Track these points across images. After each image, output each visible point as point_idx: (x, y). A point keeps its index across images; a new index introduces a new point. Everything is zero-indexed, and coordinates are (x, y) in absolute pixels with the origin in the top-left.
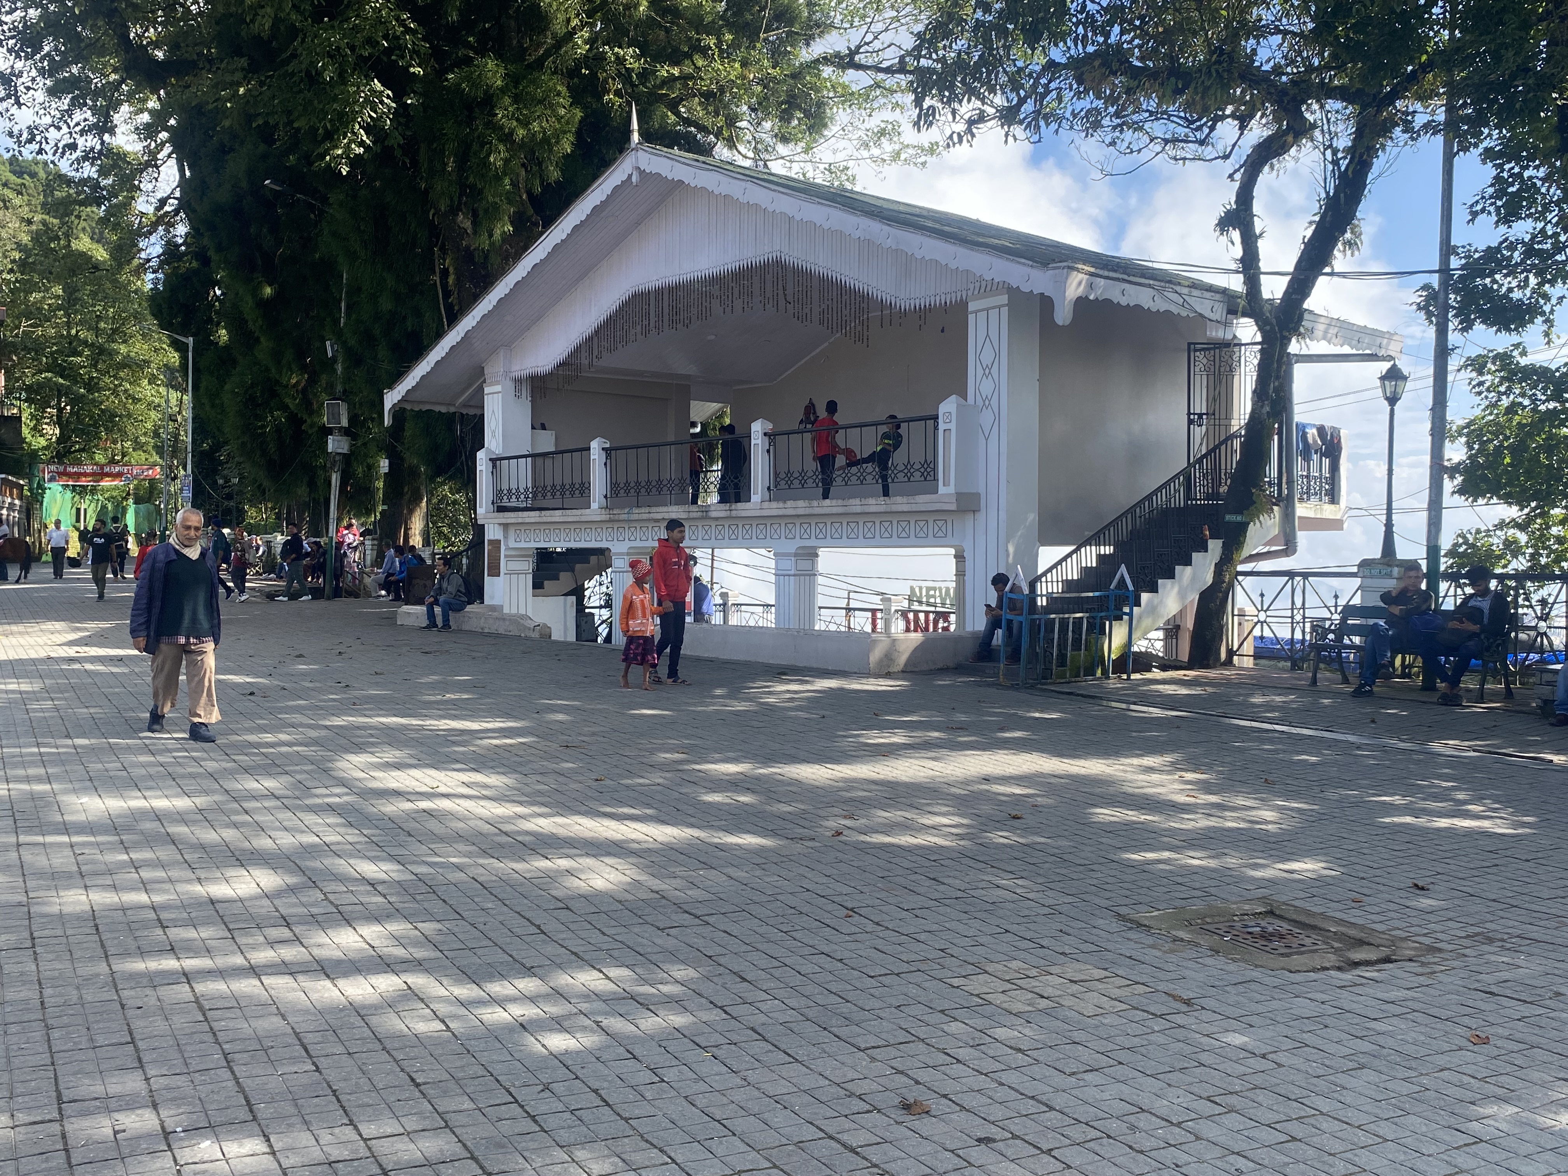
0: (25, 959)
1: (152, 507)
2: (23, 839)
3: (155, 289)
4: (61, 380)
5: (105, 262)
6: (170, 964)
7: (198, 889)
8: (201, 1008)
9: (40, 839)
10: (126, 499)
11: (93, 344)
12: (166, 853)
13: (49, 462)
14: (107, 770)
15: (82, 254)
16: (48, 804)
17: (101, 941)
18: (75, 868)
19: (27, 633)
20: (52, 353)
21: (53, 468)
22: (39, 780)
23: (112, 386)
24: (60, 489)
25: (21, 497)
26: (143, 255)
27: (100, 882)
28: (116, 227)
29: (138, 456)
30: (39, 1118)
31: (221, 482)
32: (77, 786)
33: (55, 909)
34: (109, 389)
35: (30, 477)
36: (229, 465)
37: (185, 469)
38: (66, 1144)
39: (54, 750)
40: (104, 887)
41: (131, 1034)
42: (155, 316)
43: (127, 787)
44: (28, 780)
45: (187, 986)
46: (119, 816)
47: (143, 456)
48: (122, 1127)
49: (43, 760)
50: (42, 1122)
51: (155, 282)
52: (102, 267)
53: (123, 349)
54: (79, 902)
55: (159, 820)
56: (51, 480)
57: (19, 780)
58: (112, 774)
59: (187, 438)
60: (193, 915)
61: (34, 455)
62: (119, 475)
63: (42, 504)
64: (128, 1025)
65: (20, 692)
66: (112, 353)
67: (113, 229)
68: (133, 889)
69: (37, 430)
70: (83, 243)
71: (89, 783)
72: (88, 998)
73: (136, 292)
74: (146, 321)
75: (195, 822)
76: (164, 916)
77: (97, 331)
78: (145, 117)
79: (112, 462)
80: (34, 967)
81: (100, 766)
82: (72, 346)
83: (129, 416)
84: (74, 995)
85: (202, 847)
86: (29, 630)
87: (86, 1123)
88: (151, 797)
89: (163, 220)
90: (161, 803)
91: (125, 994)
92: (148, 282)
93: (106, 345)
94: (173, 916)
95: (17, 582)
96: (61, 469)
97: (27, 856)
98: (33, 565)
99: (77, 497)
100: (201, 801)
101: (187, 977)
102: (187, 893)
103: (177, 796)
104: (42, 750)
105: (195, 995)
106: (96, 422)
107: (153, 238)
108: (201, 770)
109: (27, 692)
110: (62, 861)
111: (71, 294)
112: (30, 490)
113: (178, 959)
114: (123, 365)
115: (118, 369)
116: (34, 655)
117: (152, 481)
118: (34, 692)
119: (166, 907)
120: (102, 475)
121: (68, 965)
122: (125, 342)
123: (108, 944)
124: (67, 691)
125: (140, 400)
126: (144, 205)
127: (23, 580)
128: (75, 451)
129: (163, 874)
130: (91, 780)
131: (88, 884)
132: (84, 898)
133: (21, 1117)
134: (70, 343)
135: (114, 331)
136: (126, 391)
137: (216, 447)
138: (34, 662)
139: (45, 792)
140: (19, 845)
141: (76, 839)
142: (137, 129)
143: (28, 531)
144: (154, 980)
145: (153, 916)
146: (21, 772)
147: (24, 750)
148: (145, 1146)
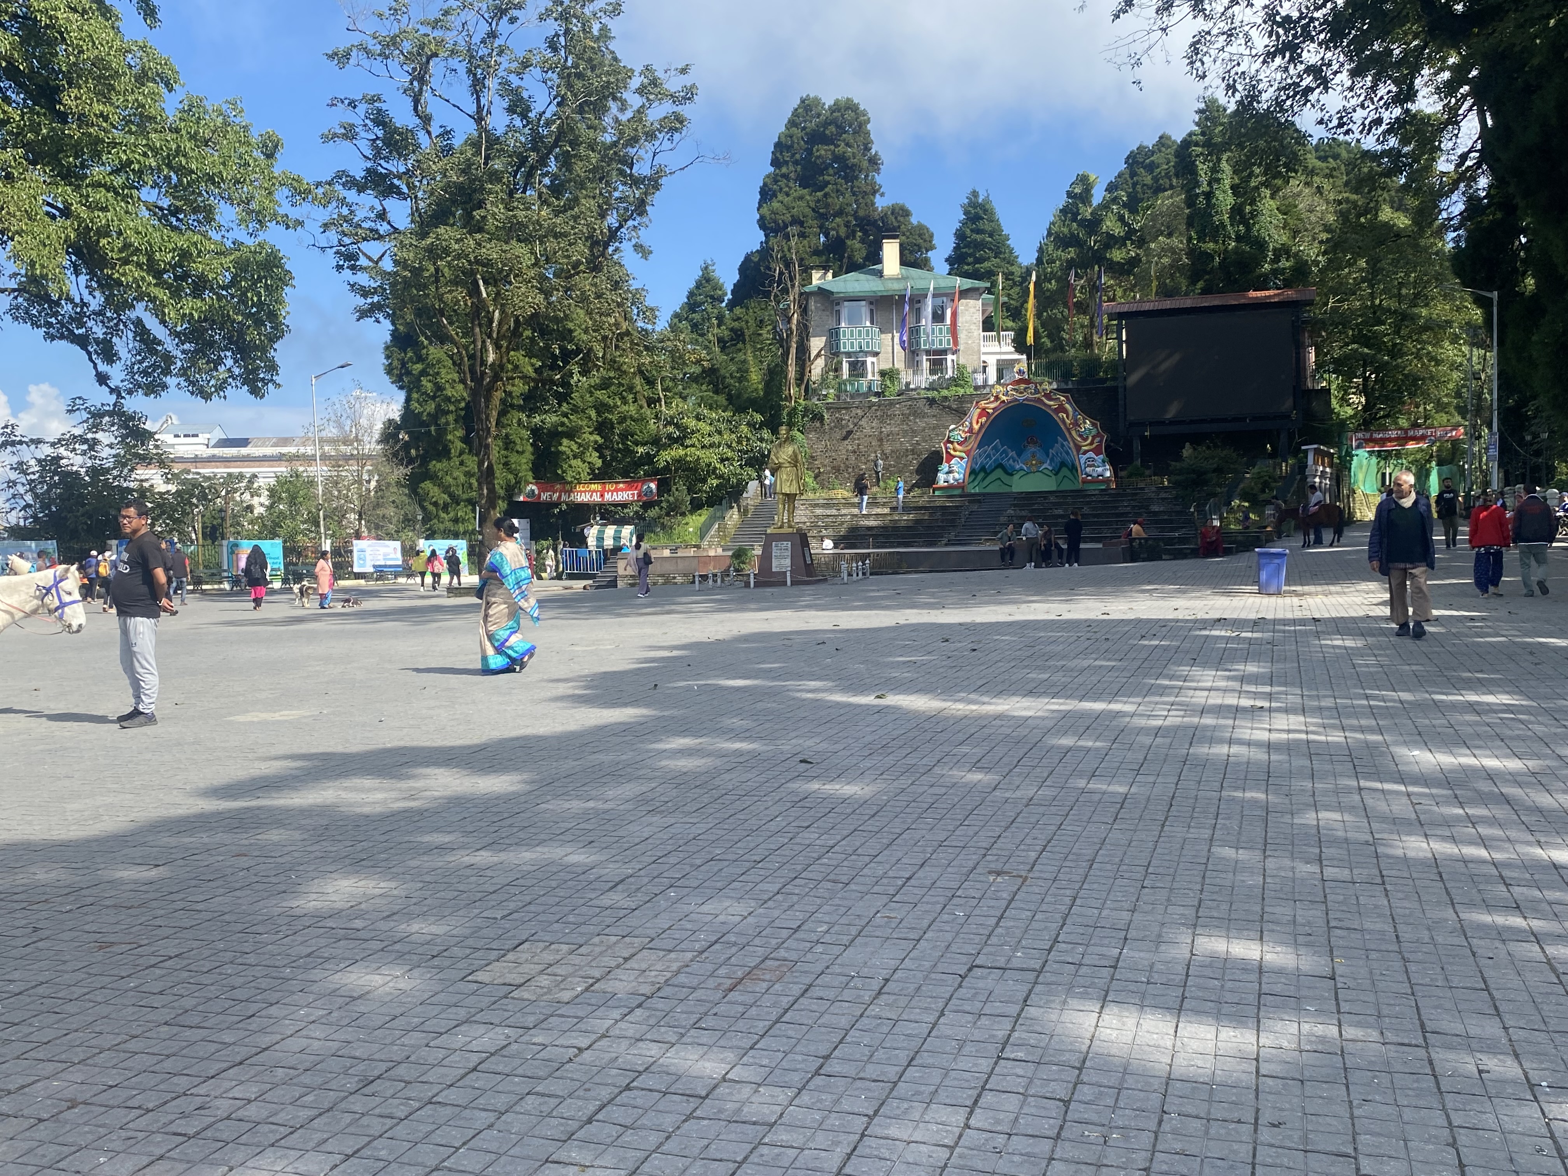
0: (1378, 894)
1: (1455, 468)
2: (1363, 783)
3: (1457, 247)
4: (1366, 351)
5: (1406, 228)
6: (1517, 921)
7: (1538, 852)
8: (1554, 970)
9: (1378, 785)
10: (1429, 461)
11: (1395, 312)
12: (1501, 812)
13: (1357, 430)
14: (1434, 726)
15: (1386, 225)
16: (1382, 754)
17: (1446, 889)
18: (1414, 816)
19: (1344, 593)
20: (1357, 325)
21: (1360, 435)
22: (1371, 730)
23: (1414, 350)
24: (1367, 455)
25: (1331, 465)
26: (1444, 215)
27: (1439, 832)
28: (1417, 193)
29: (1442, 418)
30: (1406, 1041)
31: (1528, 438)
32: (1407, 739)
33: (1399, 852)
34: (1412, 354)
35: (1338, 445)
36: (1536, 421)
37: (1490, 427)
38: (1433, 1069)
39: (1382, 704)
40: (1444, 838)
41: (1485, 982)
42: (1457, 274)
43: (1456, 744)
44: (1362, 730)
45: (1537, 947)
46: (1451, 771)
47: (1445, 417)
48: (1485, 1068)
49: (1372, 712)
50: (1409, 1045)
51: (1456, 240)
52: (1403, 234)
53: (1424, 312)
54: (1420, 849)
55: (1492, 779)
56: (1358, 447)
57: (1353, 729)
58: (1439, 730)
59: (1491, 396)
60: (1536, 877)
61: (1342, 423)
62: (1423, 438)
63: (1350, 469)
64: (1481, 972)
65: (1346, 648)
66: (1414, 318)
67: (1415, 195)
68: (1471, 843)
69: (1344, 401)
70: (1386, 214)
71: (1418, 738)
72: (1440, 939)
73: (1437, 254)
74: (1448, 281)
75: (1529, 784)
76: (1506, 873)
77: (1400, 297)
78: (1446, 75)
79: (1415, 425)
80: (1386, 903)
81: (1427, 722)
82: (1376, 315)
83: (1432, 378)
84: (1425, 935)
85: (1540, 810)
86: (1346, 590)
87: (1451, 1056)
88: (1481, 756)
89: (1465, 176)
90: (1491, 763)
91: (1474, 942)
92: (1449, 241)
93: (1409, 311)
94: (1516, 875)
95: (1331, 545)
96: (1368, 435)
97: (1369, 802)
98: (1345, 529)
99: (1382, 463)
100: (1533, 764)
101: (1537, 938)
102: (1528, 854)
103: (1507, 757)
104: (1372, 703)
105: (1546, 956)
106: (1400, 388)
107: (1455, 197)
108: (1530, 733)
109: (1351, 648)
110: (1401, 808)
111: (1375, 265)
112: (1339, 458)
113: (1525, 918)
114: (1426, 328)
115: (1420, 333)
116: (1354, 614)
117: (1455, 442)
118: (1358, 648)
119: (1508, 865)
120: (1406, 439)
121: (1416, 905)
122: (1427, 305)
123: (1453, 892)
124: (1387, 649)
125: (1443, 361)
126: (1444, 165)
127: (1336, 543)
128: (1380, 418)
129: (1501, 833)
130: (1420, 734)
131: (1428, 832)
132: (1425, 845)
133: (1390, 1036)
134: (1374, 313)
135: (1417, 296)
136: (1429, 353)
137: (1523, 403)
138: (1354, 620)
139: (1378, 743)
140: (1360, 789)
141: (1411, 789)
142: (1438, 88)
143: (1337, 496)
144: (1503, 935)
145: (1494, 872)
146: (1355, 722)
147: (1355, 702)
148: (1510, 1091)
